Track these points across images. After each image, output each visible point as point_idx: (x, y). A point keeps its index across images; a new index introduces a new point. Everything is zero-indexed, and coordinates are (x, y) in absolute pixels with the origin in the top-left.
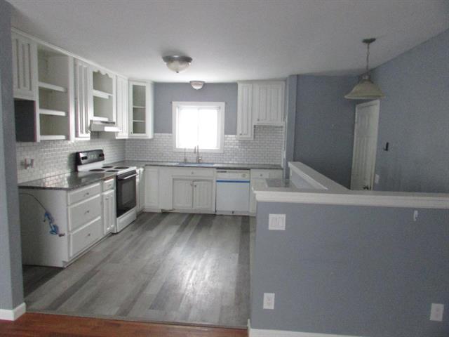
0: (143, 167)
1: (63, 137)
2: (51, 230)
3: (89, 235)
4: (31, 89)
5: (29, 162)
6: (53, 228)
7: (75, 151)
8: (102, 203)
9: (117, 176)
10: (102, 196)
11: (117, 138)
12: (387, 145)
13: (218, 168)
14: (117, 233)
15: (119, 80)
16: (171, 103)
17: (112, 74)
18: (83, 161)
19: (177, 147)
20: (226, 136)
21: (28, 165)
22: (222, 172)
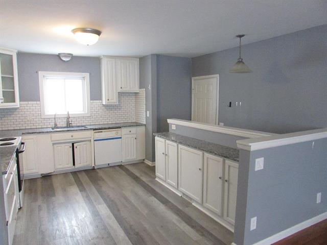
12: (230, 103)
13: (95, 129)
20: (92, 101)
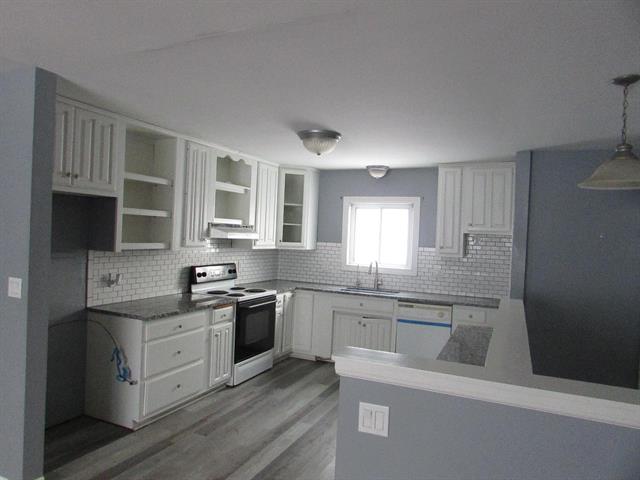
0: (292, 291)
1: (160, 246)
2: (118, 374)
3: (179, 386)
4: (110, 183)
5: (113, 277)
6: (122, 372)
7: (191, 264)
8: (209, 341)
9: (238, 303)
10: (210, 330)
11: (254, 248)
13: (400, 300)
14: (234, 387)
15: (262, 166)
16: (341, 198)
17: (250, 159)
18: (199, 279)
19: (348, 263)
20: (421, 249)
21: (113, 282)
22: (406, 306)
